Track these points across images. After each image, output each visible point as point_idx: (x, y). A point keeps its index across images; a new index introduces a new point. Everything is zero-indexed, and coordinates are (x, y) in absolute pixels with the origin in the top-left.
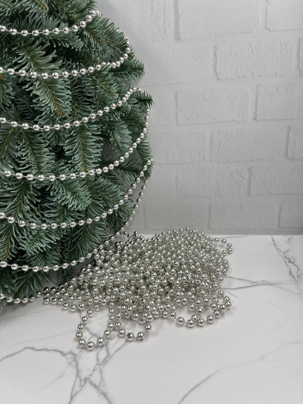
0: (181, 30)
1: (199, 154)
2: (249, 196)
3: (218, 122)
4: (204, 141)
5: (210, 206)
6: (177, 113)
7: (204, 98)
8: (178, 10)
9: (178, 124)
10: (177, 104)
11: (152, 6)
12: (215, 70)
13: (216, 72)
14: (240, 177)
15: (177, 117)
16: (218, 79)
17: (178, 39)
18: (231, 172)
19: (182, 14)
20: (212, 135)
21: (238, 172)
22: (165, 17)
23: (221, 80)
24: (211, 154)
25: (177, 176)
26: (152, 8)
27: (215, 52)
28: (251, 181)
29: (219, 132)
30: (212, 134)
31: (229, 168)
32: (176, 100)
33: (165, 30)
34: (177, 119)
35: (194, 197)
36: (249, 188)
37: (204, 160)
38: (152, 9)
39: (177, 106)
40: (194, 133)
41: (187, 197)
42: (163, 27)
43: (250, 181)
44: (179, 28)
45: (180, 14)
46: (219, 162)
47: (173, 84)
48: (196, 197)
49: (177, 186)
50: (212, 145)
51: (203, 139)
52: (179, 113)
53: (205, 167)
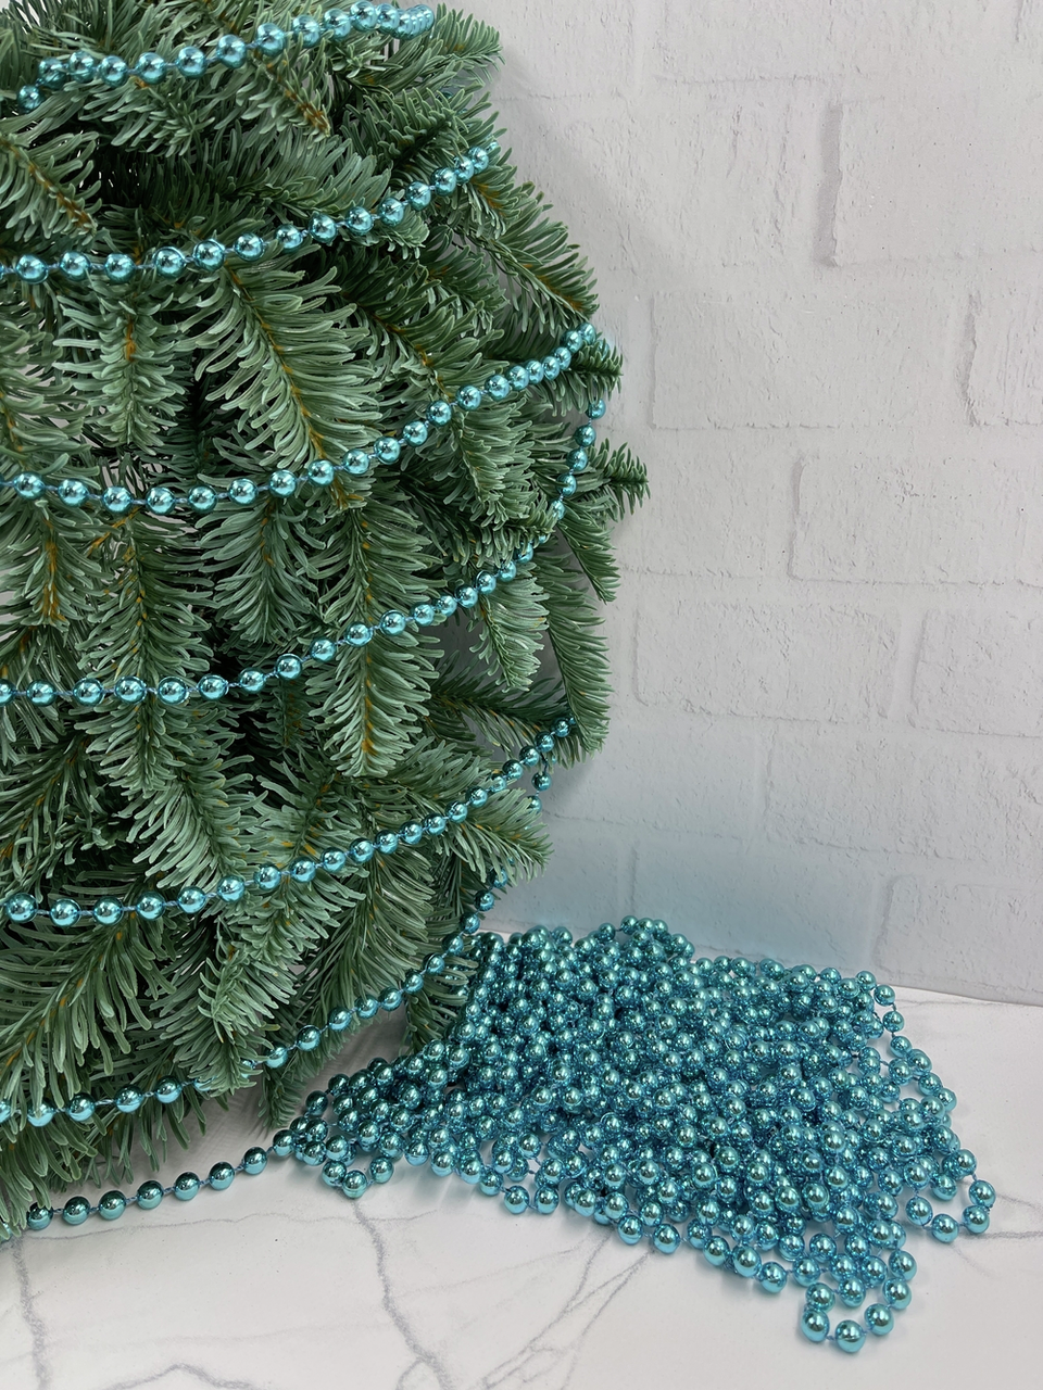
0: (840, 231)
1: (865, 692)
3: (954, 584)
4: (889, 645)
5: (889, 889)
6: (793, 535)
7: (908, 488)
8: (839, 152)
9: (795, 577)
10: (797, 501)
11: (736, 133)
12: (964, 385)
13: (965, 393)
14: (1023, 793)
15: (792, 551)
16: (973, 420)
17: (826, 261)
18: (986, 771)
19: (850, 167)
20: (924, 629)
21: (1014, 776)
22: (781, 177)
23: (982, 424)
24: (912, 696)
25: (770, 762)
26: (735, 140)
27: (970, 318)
29: (953, 617)
30: (924, 623)
31: (980, 755)
32: (795, 487)
33: (779, 226)
34: (791, 559)
35: (829, 844)
37: (882, 715)
38: (735, 146)
39: (797, 510)
40: (853, 613)
41: (801, 842)
42: (772, 215)
44: (833, 219)
45: (843, 166)
46: (943, 730)
47: (788, 426)
48: (839, 847)
49: (767, 798)
50: (920, 663)
51: (886, 640)
52: (801, 534)
53: (883, 744)
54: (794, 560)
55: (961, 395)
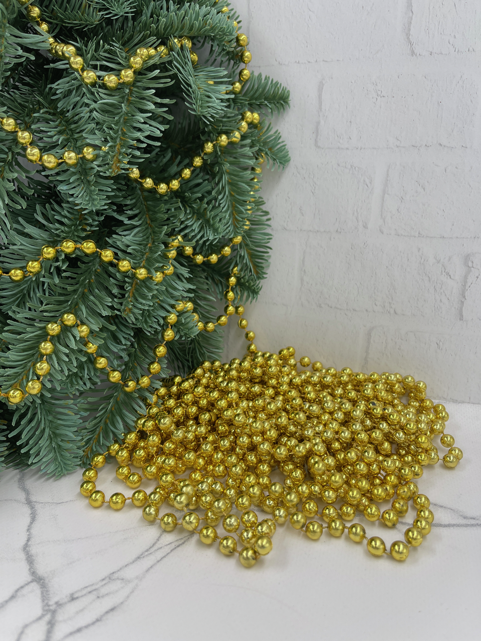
1: (356, 214)
2: (460, 319)
3: (404, 147)
4: (369, 185)
5: (369, 334)
6: (318, 123)
7: (379, 93)
9: (319, 147)
10: (321, 103)
12: (408, 35)
13: (408, 38)
14: (444, 273)
15: (317, 131)
16: (413, 53)
18: (423, 260)
20: (388, 175)
21: (438, 262)
23: (418, 54)
24: (381, 215)
25: (304, 258)
28: (467, 287)
29: (404, 167)
30: (388, 171)
31: (419, 250)
32: (320, 96)
34: (317, 136)
35: (335, 308)
36: (462, 302)
37: (365, 227)
39: (320, 109)
40: (349, 167)
41: (320, 307)
43: (464, 286)
46: (399, 235)
47: (316, 61)
48: (340, 309)
49: (302, 280)
50: (386, 195)
51: (367, 181)
52: (322, 122)
53: (366, 245)
54: (319, 137)
55: (406, 40)
